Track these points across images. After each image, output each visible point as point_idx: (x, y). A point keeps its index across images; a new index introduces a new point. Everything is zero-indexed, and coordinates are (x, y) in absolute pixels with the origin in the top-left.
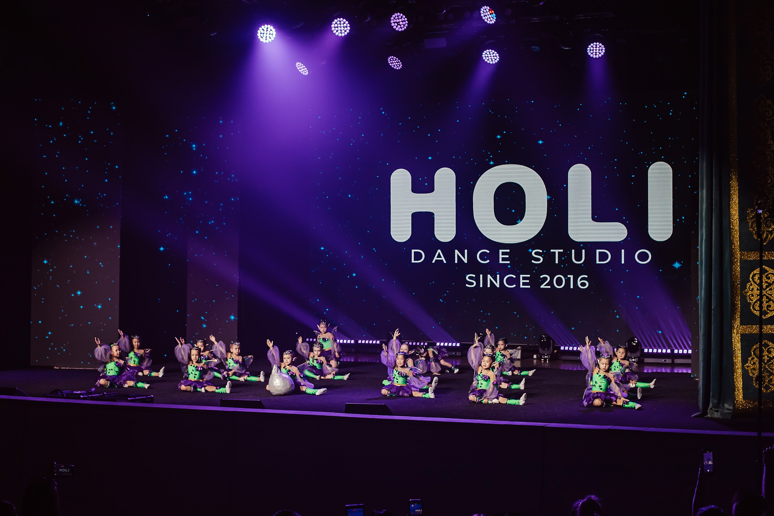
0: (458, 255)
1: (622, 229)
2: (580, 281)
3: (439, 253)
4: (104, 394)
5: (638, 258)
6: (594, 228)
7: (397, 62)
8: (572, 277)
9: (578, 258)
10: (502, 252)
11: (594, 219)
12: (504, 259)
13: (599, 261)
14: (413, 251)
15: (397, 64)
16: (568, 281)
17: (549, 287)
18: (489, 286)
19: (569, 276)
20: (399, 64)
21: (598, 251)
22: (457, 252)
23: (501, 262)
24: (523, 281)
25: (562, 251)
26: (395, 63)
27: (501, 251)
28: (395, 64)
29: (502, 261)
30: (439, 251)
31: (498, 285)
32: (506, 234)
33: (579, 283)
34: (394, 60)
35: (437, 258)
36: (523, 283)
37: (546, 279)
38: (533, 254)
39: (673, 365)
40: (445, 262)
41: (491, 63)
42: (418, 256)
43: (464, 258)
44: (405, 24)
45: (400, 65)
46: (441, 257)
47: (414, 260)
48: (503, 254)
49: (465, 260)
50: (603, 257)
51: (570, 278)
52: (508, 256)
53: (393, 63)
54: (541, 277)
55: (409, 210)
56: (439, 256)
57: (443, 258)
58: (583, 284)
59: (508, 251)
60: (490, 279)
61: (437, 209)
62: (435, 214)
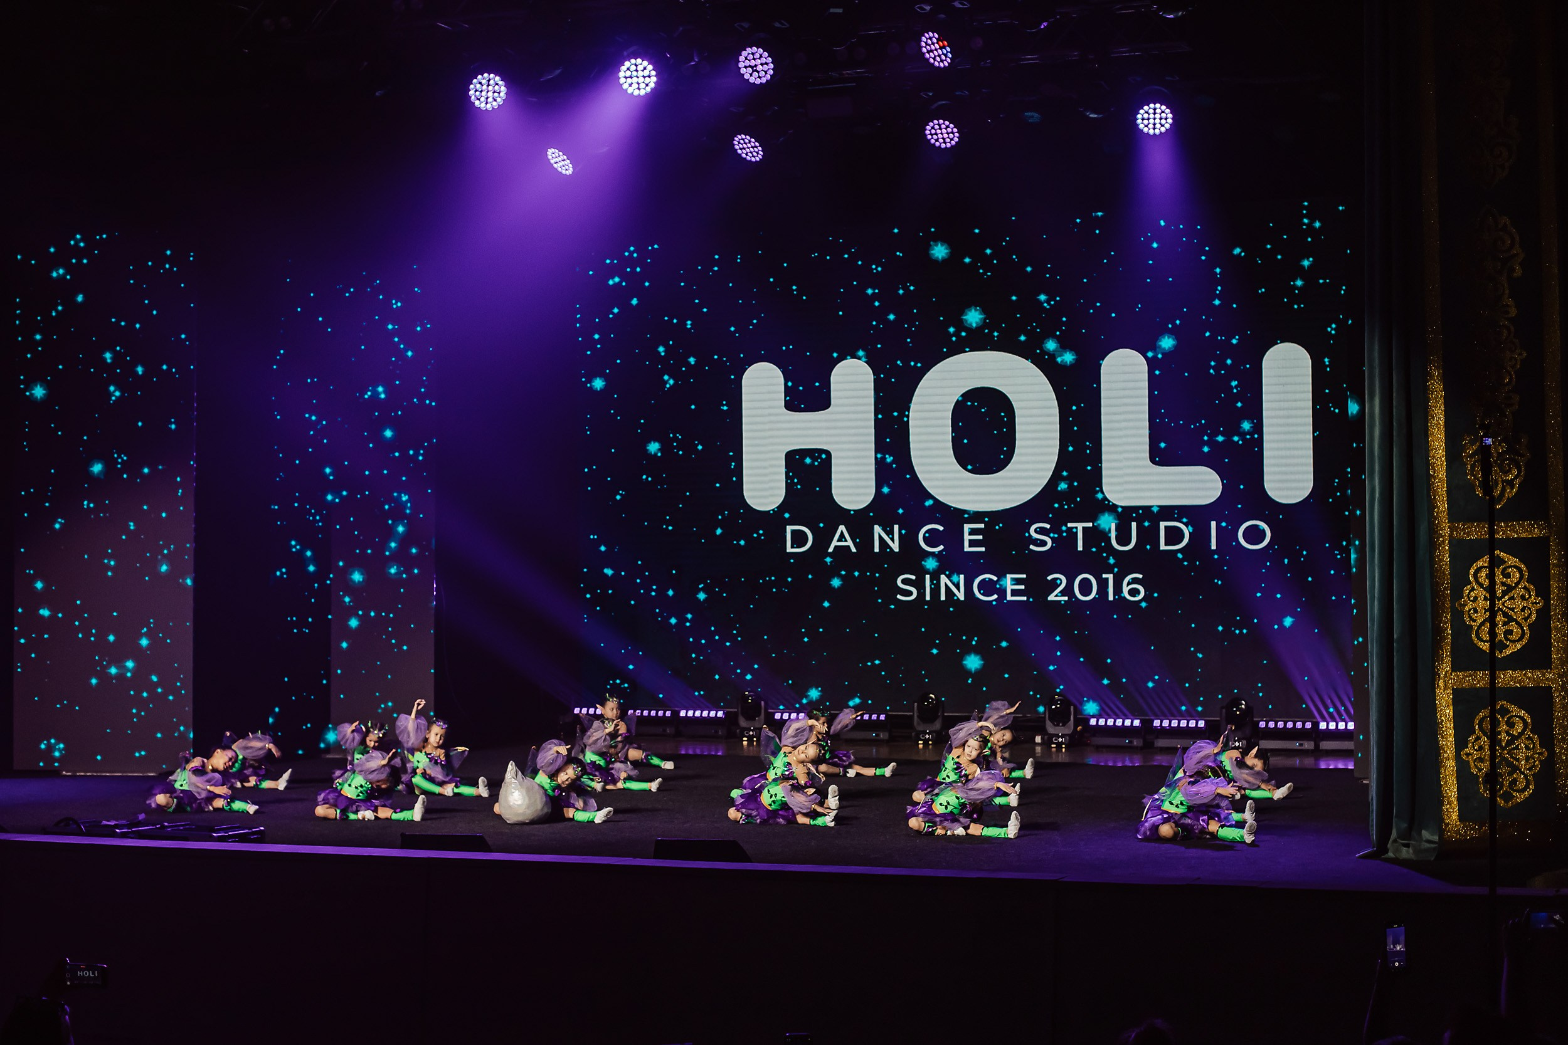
0: (880, 537)
1: (1212, 481)
2: (1128, 585)
3: (842, 532)
4: (163, 827)
5: (1244, 538)
6: (1155, 478)
7: (752, 147)
8: (1110, 577)
9: (1124, 539)
10: (970, 530)
11: (1155, 461)
12: (972, 543)
13: (1166, 545)
14: (789, 528)
15: (752, 150)
16: (1103, 584)
17: (1067, 599)
18: (943, 598)
19: (1104, 576)
20: (756, 150)
21: (1163, 525)
22: (877, 529)
23: (967, 549)
24: (1013, 587)
25: (1090, 525)
26: (748, 148)
28: (748, 150)
29: (970, 546)
30: (842, 528)
31: (961, 596)
32: (976, 494)
33: (1126, 589)
34: (746, 143)
35: (838, 541)
36: (1012, 590)
37: (1058, 582)
38: (1032, 532)
39: (1318, 753)
40: (854, 550)
41: (943, 146)
42: (799, 539)
43: (893, 541)
44: (769, 69)
45: (758, 153)
46: (846, 541)
47: (792, 547)
48: (973, 532)
49: (896, 547)
50: (1174, 536)
51: (1108, 579)
52: (981, 537)
53: (744, 149)
54: (1049, 578)
55: (780, 448)
56: (842, 538)
57: (850, 543)
58: (1134, 592)
59: (982, 526)
60: (945, 583)
61: (837, 443)
62: (832, 454)
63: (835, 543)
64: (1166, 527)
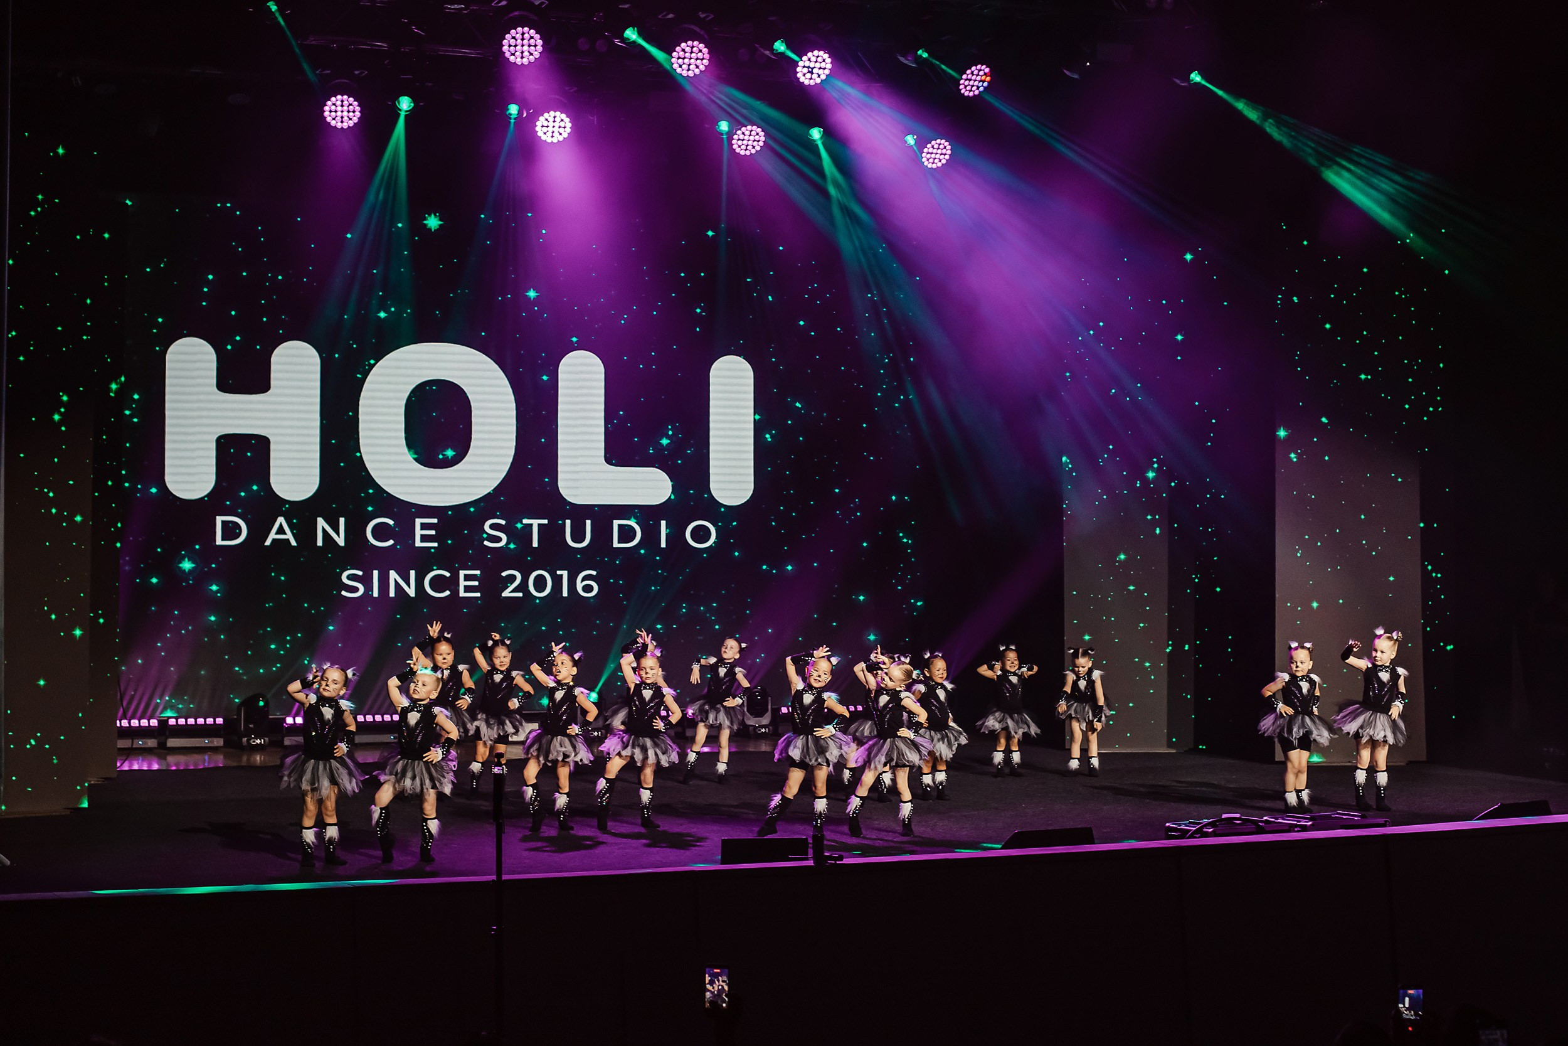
0: (324, 529)
2: (583, 580)
3: (281, 525)
5: (691, 538)
8: (565, 573)
9: (578, 536)
10: (422, 524)
11: (609, 460)
12: (424, 538)
13: (619, 543)
14: (219, 519)
16: (557, 581)
17: (521, 595)
18: (392, 594)
19: (559, 572)
20: (562, 130)
21: (616, 523)
22: (321, 523)
23: (418, 543)
24: (467, 583)
25: (545, 522)
27: (418, 521)
28: (551, 128)
29: (422, 541)
30: (281, 520)
31: (412, 592)
33: (579, 586)
35: (277, 533)
36: (465, 586)
37: (514, 578)
38: (487, 527)
40: (294, 543)
42: (231, 531)
43: (338, 535)
44: (823, 74)
45: (563, 134)
46: (285, 534)
47: (223, 539)
48: (424, 526)
49: (341, 541)
50: (627, 534)
51: (562, 575)
52: (433, 532)
53: (547, 127)
54: (504, 574)
56: (281, 531)
57: (289, 536)
58: (587, 589)
59: (435, 521)
60: (395, 579)
61: (276, 427)
62: (271, 441)
63: (273, 535)
64: (619, 525)
